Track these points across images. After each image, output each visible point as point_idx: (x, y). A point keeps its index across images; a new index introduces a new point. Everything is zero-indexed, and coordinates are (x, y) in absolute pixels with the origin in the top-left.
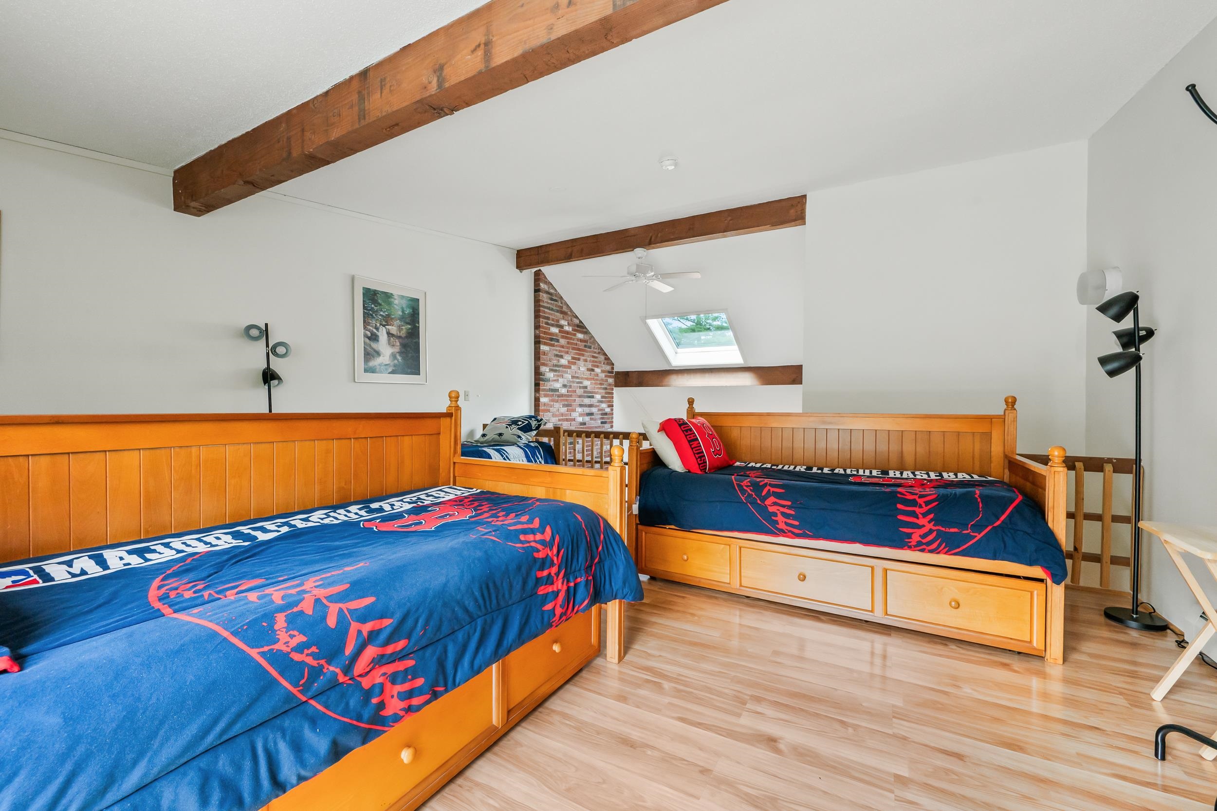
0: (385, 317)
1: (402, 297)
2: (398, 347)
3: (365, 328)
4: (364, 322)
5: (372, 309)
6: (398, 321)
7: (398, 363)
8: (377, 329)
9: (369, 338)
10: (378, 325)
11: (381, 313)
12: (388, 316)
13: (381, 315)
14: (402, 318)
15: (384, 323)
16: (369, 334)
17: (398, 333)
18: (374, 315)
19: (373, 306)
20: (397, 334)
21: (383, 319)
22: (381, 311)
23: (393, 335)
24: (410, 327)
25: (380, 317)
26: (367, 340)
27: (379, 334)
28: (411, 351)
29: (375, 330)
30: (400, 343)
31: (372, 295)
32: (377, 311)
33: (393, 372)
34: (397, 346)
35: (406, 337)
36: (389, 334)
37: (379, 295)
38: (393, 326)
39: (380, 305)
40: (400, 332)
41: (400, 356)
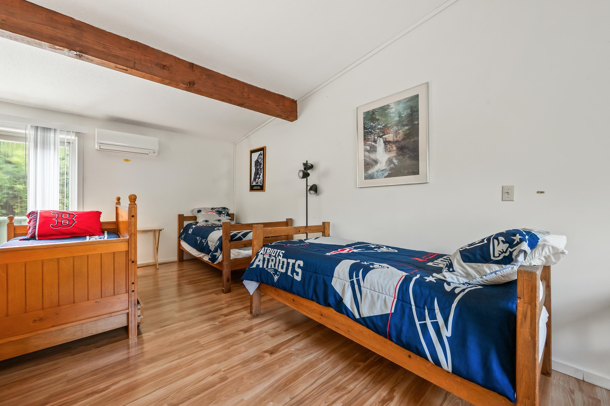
0: (382, 129)
1: (399, 102)
2: (395, 152)
3: (365, 144)
4: (365, 139)
5: (372, 128)
6: (395, 127)
7: (394, 167)
8: (375, 141)
9: (369, 151)
10: (376, 138)
11: (379, 127)
12: (385, 126)
13: (379, 129)
14: (400, 123)
15: (381, 134)
16: (368, 148)
17: (395, 138)
18: (373, 131)
19: (372, 124)
20: (394, 139)
21: (381, 131)
22: (379, 124)
23: (389, 142)
24: (407, 128)
25: (378, 131)
26: (367, 154)
27: (377, 145)
28: (408, 152)
29: (373, 143)
30: (396, 147)
31: (371, 115)
32: (375, 127)
33: (389, 176)
34: (394, 151)
35: (403, 139)
36: (386, 142)
37: (377, 113)
38: (389, 134)
39: (378, 120)
40: (396, 137)
41: (396, 159)
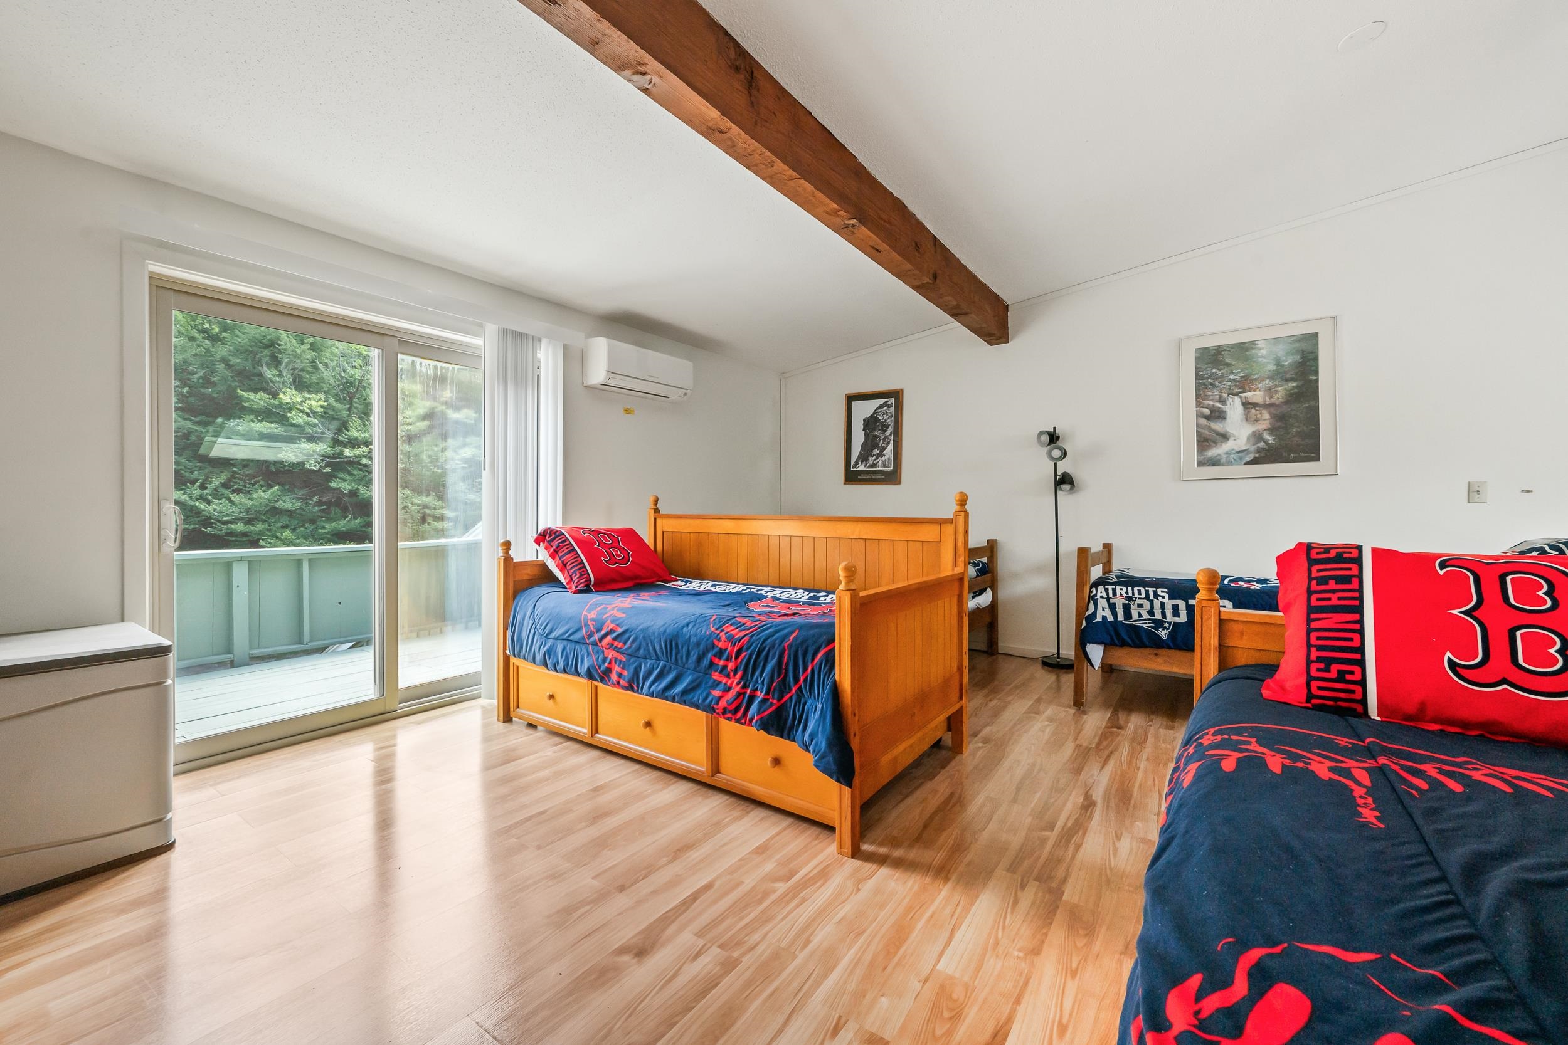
0: (1238, 381)
1: (1277, 340)
2: (1268, 422)
3: (1199, 405)
4: (1198, 396)
5: (1214, 376)
6: (1267, 381)
7: (1265, 447)
8: (1223, 401)
9: (1208, 418)
10: (1225, 395)
11: (1232, 377)
12: (1246, 378)
13: (1230, 380)
14: (1280, 374)
15: (1237, 390)
16: (1207, 411)
17: (1268, 399)
18: (1216, 383)
19: (1214, 371)
20: (1265, 401)
21: (1236, 386)
22: (1231, 373)
23: (1255, 405)
24: (1294, 384)
25: (1229, 383)
26: (1204, 421)
27: (1226, 408)
28: (1296, 424)
29: (1218, 405)
30: (1271, 414)
31: (1213, 355)
32: (1222, 376)
33: (1254, 461)
34: (1265, 420)
35: (1286, 403)
36: (1246, 405)
37: (1226, 352)
38: (1255, 391)
39: (1228, 365)
40: (1271, 397)
41: (1271, 434)
